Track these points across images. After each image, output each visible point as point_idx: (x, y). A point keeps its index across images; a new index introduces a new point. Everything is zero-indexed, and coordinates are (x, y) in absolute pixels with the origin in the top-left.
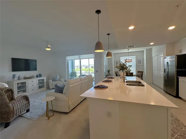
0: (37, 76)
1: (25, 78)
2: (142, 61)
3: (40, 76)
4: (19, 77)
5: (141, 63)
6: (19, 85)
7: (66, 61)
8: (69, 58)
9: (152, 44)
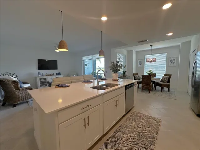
0: (57, 74)
1: (47, 75)
2: (175, 60)
3: (59, 74)
4: (42, 74)
5: (174, 63)
6: (41, 81)
7: (82, 61)
8: (84, 58)
9: (170, 34)
